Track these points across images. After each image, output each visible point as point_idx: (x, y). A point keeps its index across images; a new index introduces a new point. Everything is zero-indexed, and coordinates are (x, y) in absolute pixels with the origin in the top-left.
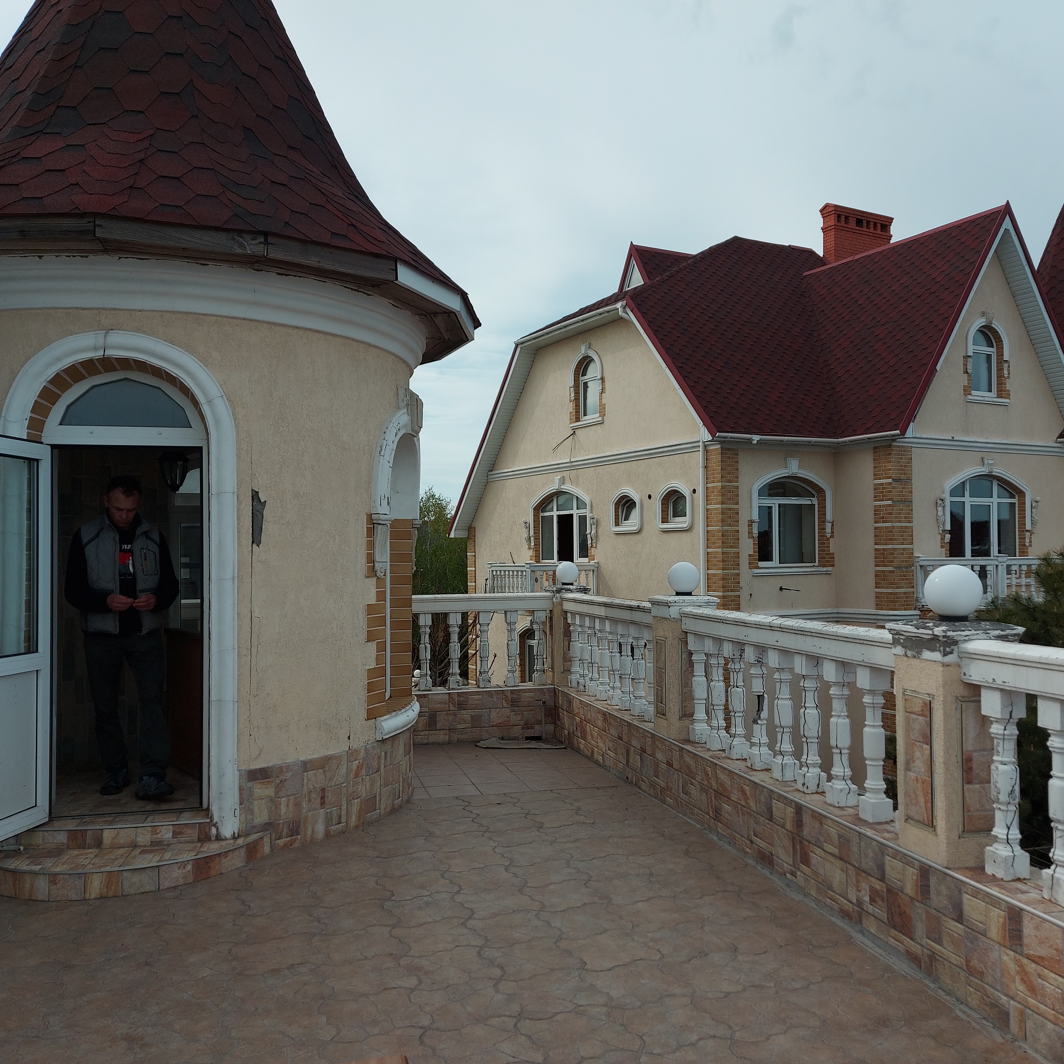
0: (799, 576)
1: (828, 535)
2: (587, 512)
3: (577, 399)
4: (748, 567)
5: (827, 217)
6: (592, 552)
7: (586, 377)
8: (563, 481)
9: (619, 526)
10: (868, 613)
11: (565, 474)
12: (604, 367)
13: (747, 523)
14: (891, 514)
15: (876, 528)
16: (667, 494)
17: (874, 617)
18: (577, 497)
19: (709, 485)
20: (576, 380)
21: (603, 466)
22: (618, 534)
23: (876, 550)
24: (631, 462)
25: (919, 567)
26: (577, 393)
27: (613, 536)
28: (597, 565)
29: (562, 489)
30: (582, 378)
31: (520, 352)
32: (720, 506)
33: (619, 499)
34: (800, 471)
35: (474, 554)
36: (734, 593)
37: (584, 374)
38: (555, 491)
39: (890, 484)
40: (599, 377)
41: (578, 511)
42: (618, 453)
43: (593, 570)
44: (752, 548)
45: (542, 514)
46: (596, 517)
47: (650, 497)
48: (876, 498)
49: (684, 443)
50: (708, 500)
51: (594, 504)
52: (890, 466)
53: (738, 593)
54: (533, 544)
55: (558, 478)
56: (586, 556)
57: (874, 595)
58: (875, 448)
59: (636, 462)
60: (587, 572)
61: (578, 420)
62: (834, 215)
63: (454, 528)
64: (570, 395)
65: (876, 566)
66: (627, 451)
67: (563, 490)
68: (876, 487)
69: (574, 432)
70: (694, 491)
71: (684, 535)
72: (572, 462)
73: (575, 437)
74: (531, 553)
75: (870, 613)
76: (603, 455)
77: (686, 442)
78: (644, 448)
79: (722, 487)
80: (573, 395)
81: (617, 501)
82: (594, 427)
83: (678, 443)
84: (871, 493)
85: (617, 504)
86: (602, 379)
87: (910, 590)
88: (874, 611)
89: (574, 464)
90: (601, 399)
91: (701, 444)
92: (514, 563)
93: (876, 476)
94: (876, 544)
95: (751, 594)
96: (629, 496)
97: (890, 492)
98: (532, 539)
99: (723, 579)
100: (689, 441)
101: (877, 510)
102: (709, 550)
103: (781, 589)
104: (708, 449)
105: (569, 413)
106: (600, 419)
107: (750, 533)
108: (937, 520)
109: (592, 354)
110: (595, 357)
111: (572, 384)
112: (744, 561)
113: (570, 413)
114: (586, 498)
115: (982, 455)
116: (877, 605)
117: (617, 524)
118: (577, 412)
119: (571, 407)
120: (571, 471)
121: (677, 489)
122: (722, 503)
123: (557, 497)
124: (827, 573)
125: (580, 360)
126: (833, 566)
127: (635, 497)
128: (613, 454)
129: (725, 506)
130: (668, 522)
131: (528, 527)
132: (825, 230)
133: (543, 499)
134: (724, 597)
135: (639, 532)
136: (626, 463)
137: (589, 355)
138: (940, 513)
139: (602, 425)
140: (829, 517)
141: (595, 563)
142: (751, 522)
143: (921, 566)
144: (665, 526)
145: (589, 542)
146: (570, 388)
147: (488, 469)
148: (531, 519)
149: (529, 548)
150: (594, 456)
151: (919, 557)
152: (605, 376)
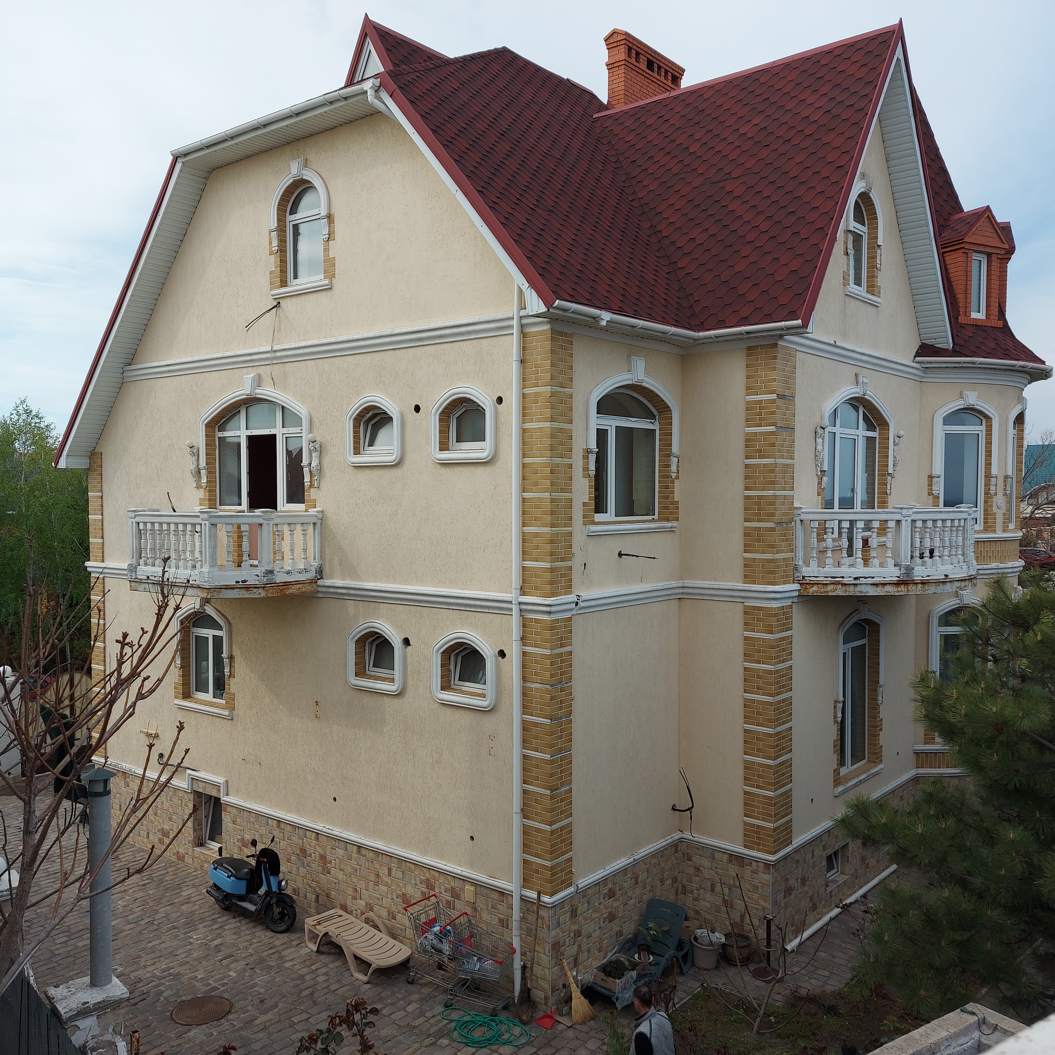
0: (641, 535)
1: (674, 475)
2: (304, 431)
3: (282, 250)
4: (582, 522)
5: (614, 49)
6: (311, 494)
7: (297, 216)
8: (258, 381)
9: (359, 454)
10: (732, 587)
11: (261, 370)
12: (332, 198)
13: (581, 453)
14: (773, 445)
15: (747, 466)
16: (449, 404)
17: (743, 594)
18: (283, 407)
19: (527, 391)
20: (281, 220)
21: (331, 359)
22: (359, 467)
23: (747, 498)
24: (382, 353)
25: (798, 522)
26: (282, 241)
27: (351, 470)
28: (320, 516)
29: (256, 394)
30: (290, 218)
31: (181, 171)
32: (548, 424)
33: (361, 412)
34: (647, 379)
35: (100, 494)
36: (565, 563)
37: (294, 211)
38: (245, 397)
39: (773, 401)
40: (324, 213)
41: (285, 430)
42: (360, 336)
43: (314, 524)
44: (588, 493)
45: (221, 434)
46: (318, 439)
47: (417, 409)
48: (749, 422)
49: (482, 320)
50: (524, 414)
51: (315, 419)
52: (773, 375)
53: (568, 563)
54: (204, 480)
55: (249, 376)
56: (302, 501)
57: (741, 562)
58: (749, 348)
59: (392, 352)
60: (305, 527)
61: (284, 283)
62: (623, 46)
63: (65, 453)
64: (271, 243)
65: (746, 520)
66: (378, 334)
67: (258, 396)
68: (749, 407)
69: (279, 303)
70: (500, 400)
71: (480, 470)
72: (275, 351)
73: (280, 311)
74: (201, 494)
75: (736, 588)
76: (333, 340)
77: (487, 318)
78: (409, 330)
79: (553, 394)
80: (275, 243)
81: (358, 415)
82: (314, 296)
83: (471, 321)
84: (741, 414)
85: (358, 420)
86: (330, 217)
87: (790, 555)
88: (741, 586)
89: (278, 354)
90: (326, 250)
91: (515, 323)
92: (175, 511)
93: (750, 390)
94: (746, 489)
95: (585, 564)
96: (379, 408)
97: (773, 413)
98: (203, 472)
99: (552, 542)
100: (492, 318)
101: (749, 441)
102: (527, 495)
103: (620, 555)
104: (527, 331)
105: (268, 273)
106: (326, 282)
107: (586, 469)
108: (816, 456)
109: (308, 175)
110: (317, 182)
111: (273, 223)
112: (578, 512)
113: (271, 273)
114: (301, 409)
115: (857, 370)
116: (745, 576)
117: (357, 451)
118: (283, 271)
119: (272, 262)
120: (274, 366)
121: (468, 396)
122: (552, 420)
123: (247, 408)
124: (671, 531)
125: (288, 187)
126: (677, 519)
127: (391, 408)
128: (350, 338)
129: (556, 425)
130: (448, 450)
131: (196, 454)
132: (611, 66)
133: (223, 410)
134: (552, 570)
135: (397, 464)
136: (373, 354)
137: (305, 178)
138: (819, 447)
139: (329, 293)
140: (675, 448)
141: (318, 512)
142: (588, 451)
143: (801, 521)
144: (446, 455)
145: (307, 479)
146: (271, 231)
147: (124, 361)
148: (201, 442)
149: (198, 487)
150: (317, 342)
151: (801, 508)
152: (334, 211)
